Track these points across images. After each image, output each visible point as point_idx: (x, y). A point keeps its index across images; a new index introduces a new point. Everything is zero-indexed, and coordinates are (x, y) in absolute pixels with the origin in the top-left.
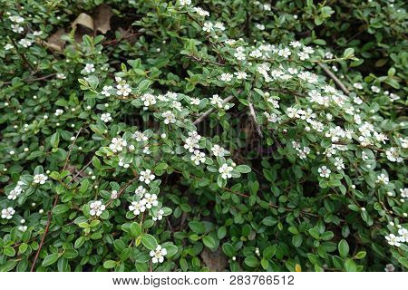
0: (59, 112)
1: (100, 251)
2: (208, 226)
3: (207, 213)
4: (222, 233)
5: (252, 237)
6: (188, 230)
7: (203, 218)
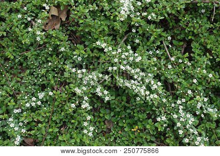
0: (50, 64)
1: (69, 117)
2: (108, 111)
3: (108, 106)
4: (112, 114)
5: (123, 116)
6: (100, 112)
7: (106, 108)
